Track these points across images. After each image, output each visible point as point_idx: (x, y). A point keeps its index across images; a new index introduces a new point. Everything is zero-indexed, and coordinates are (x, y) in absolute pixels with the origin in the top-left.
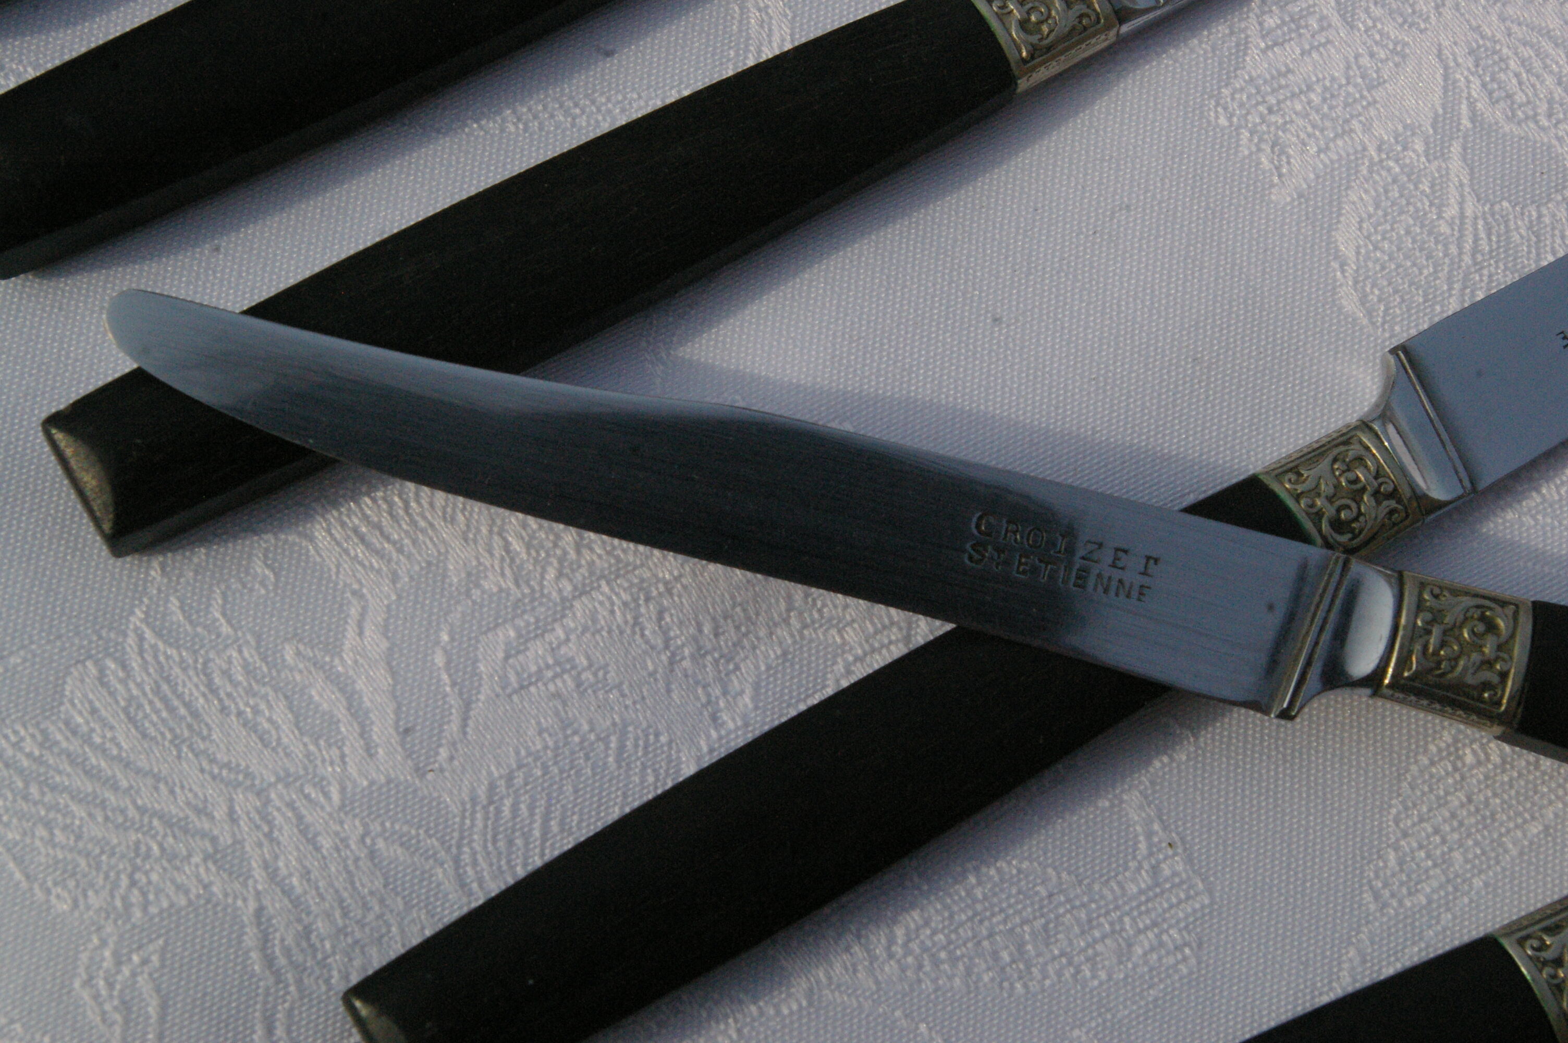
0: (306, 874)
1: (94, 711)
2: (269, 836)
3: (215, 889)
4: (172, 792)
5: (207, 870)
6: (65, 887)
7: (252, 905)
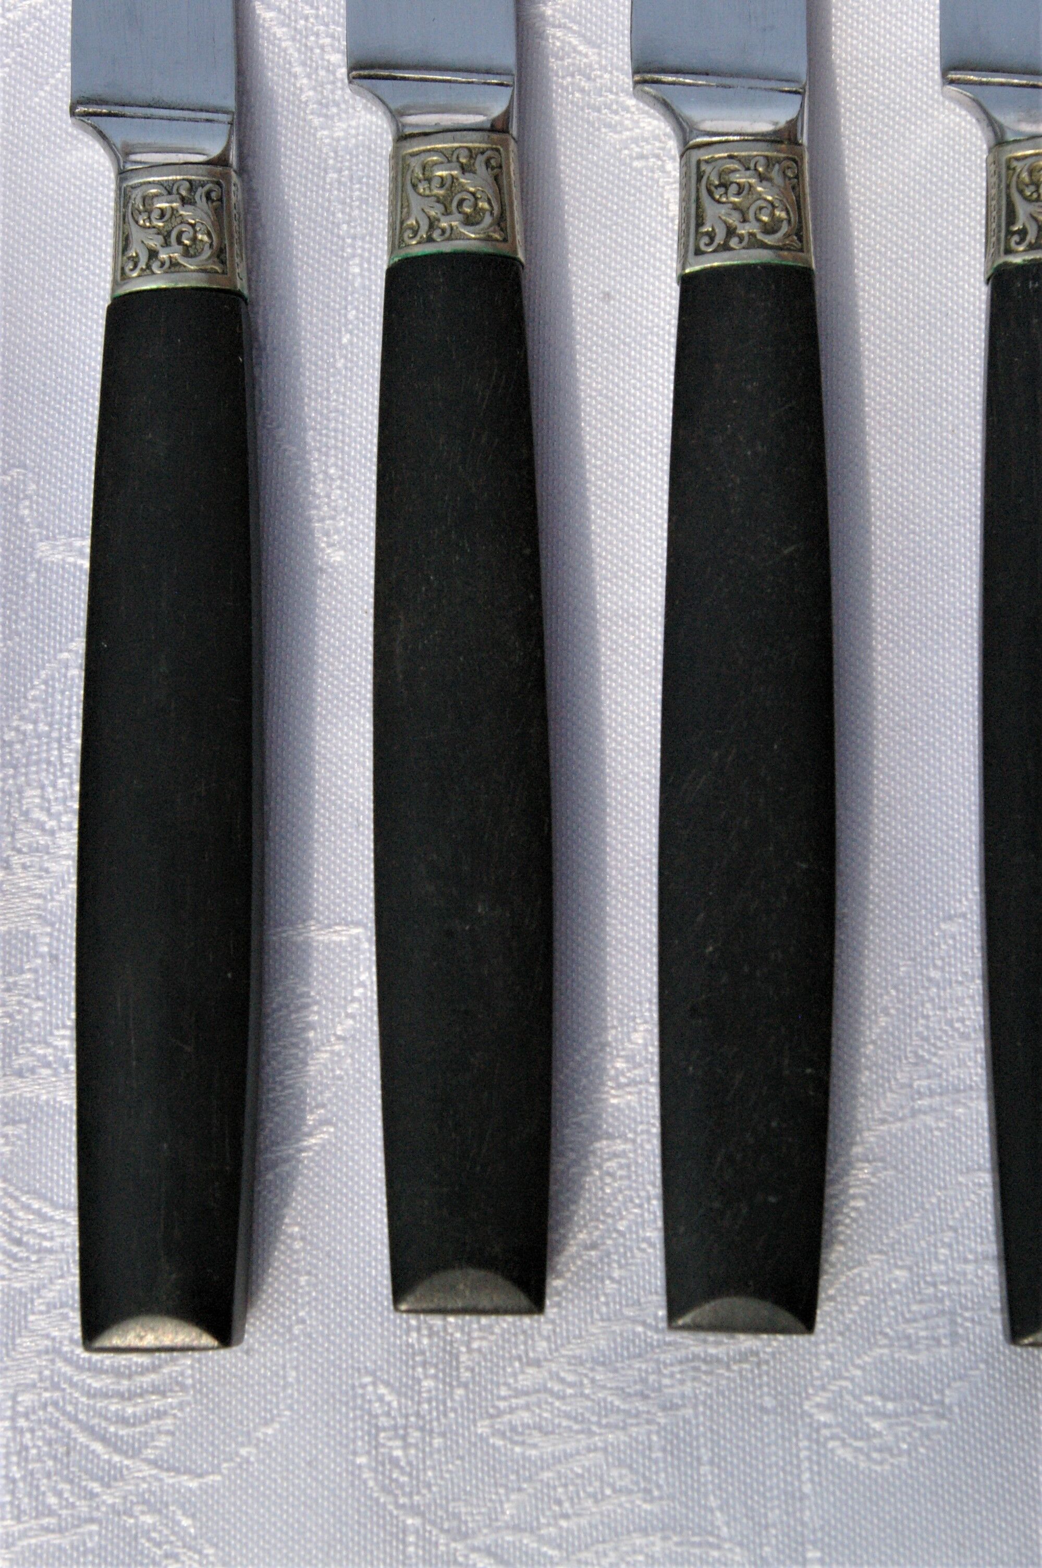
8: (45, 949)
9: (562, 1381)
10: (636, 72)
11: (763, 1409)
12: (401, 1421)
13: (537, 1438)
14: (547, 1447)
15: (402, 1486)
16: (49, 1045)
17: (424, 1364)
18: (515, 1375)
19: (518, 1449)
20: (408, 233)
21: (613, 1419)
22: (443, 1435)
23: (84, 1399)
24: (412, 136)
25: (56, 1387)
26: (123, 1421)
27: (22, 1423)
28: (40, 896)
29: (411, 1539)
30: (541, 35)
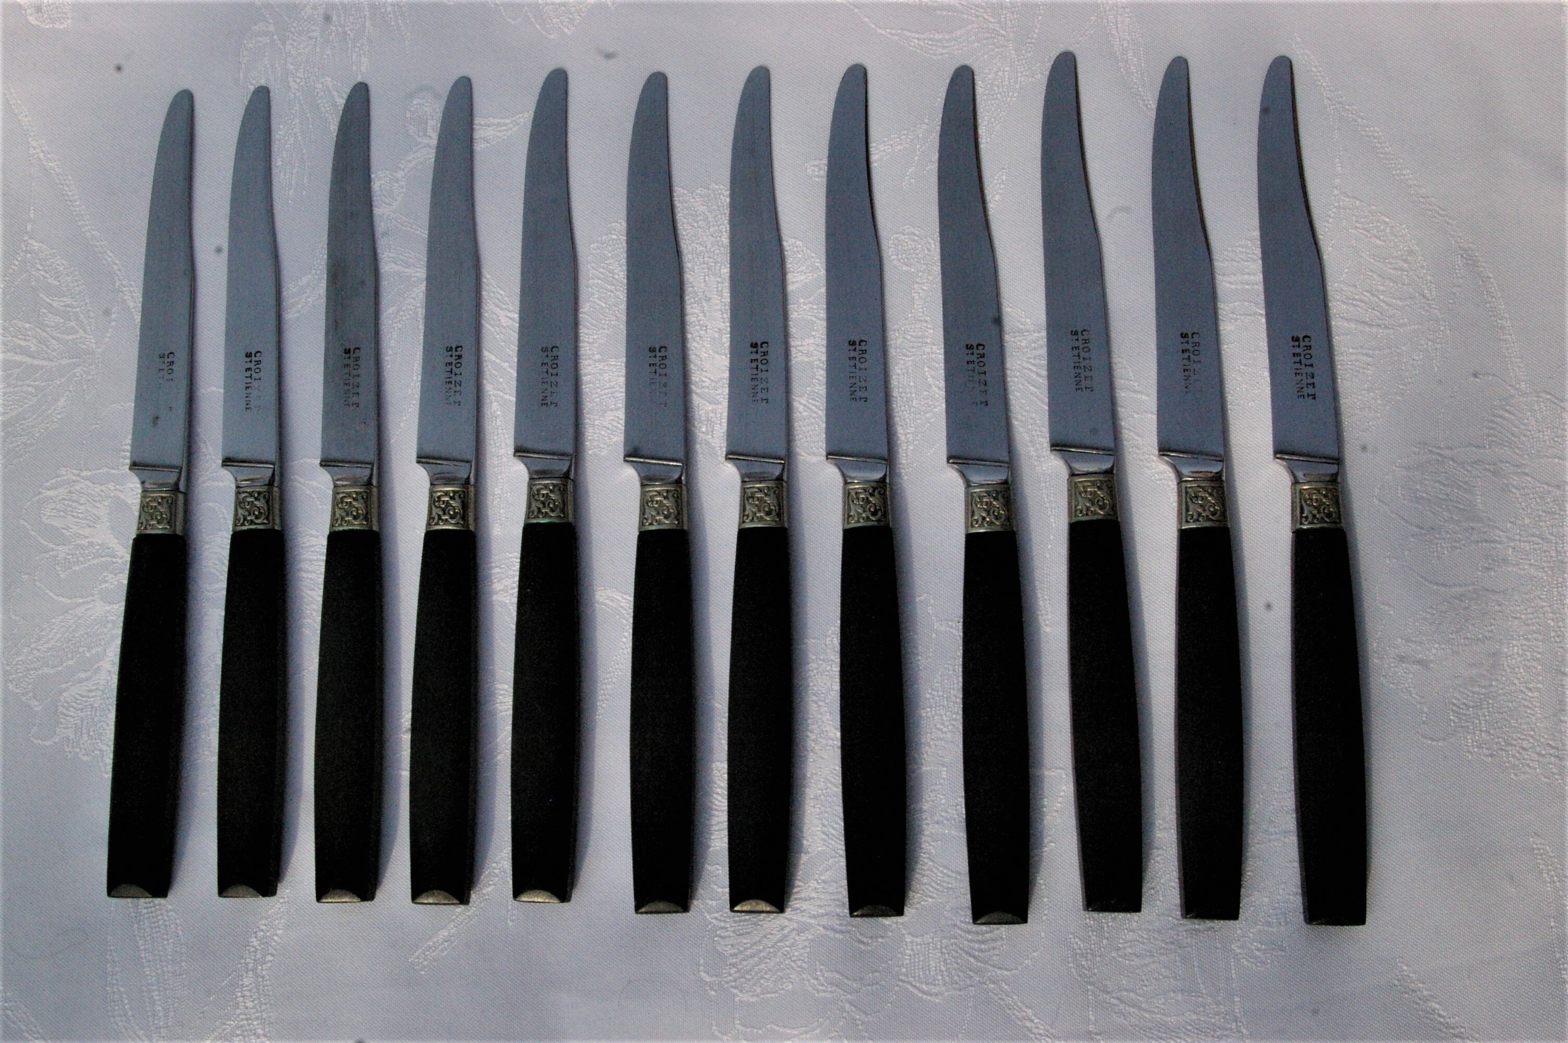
0: (820, 906)
1: (732, 945)
2: (802, 911)
3: (809, 937)
4: (772, 934)
5: (803, 936)
6: (784, 983)
7: (821, 929)
8: (945, 776)
9: (1142, 937)
10: (1160, 450)
11: (1217, 948)
12: (1084, 951)
13: (1134, 958)
14: (1137, 962)
15: (1086, 975)
16: (948, 812)
17: (1092, 931)
18: (1125, 935)
19: (1127, 962)
20: (1078, 512)
21: (1162, 951)
22: (1100, 956)
23: (965, 942)
24: (1078, 475)
25: (956, 938)
26: (981, 951)
27: (944, 950)
28: (941, 757)
29: (1090, 993)
30: (1121, 433)
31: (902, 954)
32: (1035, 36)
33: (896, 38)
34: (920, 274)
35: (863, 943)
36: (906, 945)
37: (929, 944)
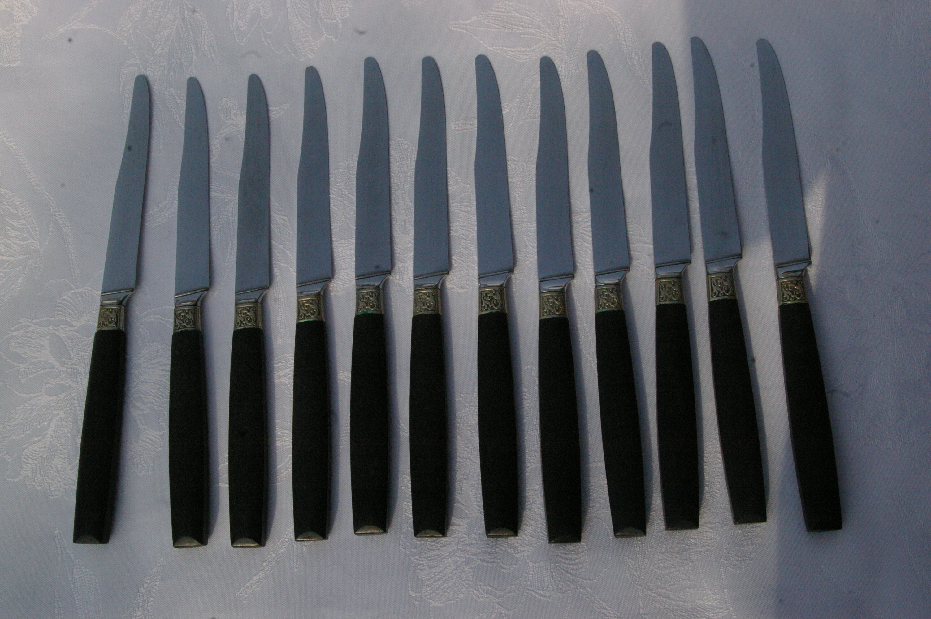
0: (478, 548)
1: (427, 574)
2: (467, 552)
3: (472, 566)
4: (450, 566)
5: (468, 566)
6: (459, 594)
7: (479, 561)
9: (668, 557)
13: (664, 569)
14: (666, 571)
15: (636, 580)
17: (639, 554)
19: (660, 572)
22: (644, 569)
23: (564, 565)
25: (559, 563)
26: (573, 569)
27: (552, 570)
29: (639, 591)
31: (527, 574)
32: (578, 47)
33: (499, 51)
34: (519, 183)
35: (504, 568)
36: (530, 568)
37: (543, 567)
